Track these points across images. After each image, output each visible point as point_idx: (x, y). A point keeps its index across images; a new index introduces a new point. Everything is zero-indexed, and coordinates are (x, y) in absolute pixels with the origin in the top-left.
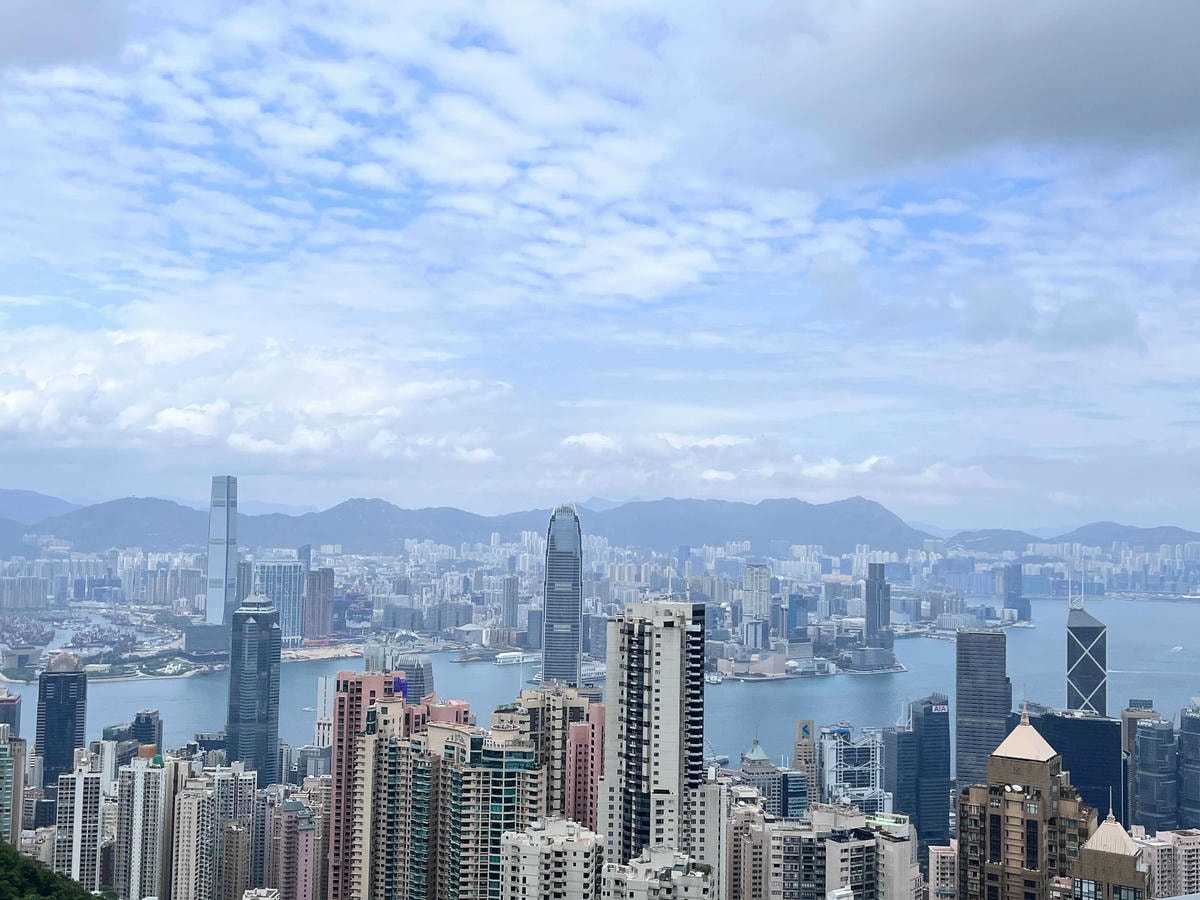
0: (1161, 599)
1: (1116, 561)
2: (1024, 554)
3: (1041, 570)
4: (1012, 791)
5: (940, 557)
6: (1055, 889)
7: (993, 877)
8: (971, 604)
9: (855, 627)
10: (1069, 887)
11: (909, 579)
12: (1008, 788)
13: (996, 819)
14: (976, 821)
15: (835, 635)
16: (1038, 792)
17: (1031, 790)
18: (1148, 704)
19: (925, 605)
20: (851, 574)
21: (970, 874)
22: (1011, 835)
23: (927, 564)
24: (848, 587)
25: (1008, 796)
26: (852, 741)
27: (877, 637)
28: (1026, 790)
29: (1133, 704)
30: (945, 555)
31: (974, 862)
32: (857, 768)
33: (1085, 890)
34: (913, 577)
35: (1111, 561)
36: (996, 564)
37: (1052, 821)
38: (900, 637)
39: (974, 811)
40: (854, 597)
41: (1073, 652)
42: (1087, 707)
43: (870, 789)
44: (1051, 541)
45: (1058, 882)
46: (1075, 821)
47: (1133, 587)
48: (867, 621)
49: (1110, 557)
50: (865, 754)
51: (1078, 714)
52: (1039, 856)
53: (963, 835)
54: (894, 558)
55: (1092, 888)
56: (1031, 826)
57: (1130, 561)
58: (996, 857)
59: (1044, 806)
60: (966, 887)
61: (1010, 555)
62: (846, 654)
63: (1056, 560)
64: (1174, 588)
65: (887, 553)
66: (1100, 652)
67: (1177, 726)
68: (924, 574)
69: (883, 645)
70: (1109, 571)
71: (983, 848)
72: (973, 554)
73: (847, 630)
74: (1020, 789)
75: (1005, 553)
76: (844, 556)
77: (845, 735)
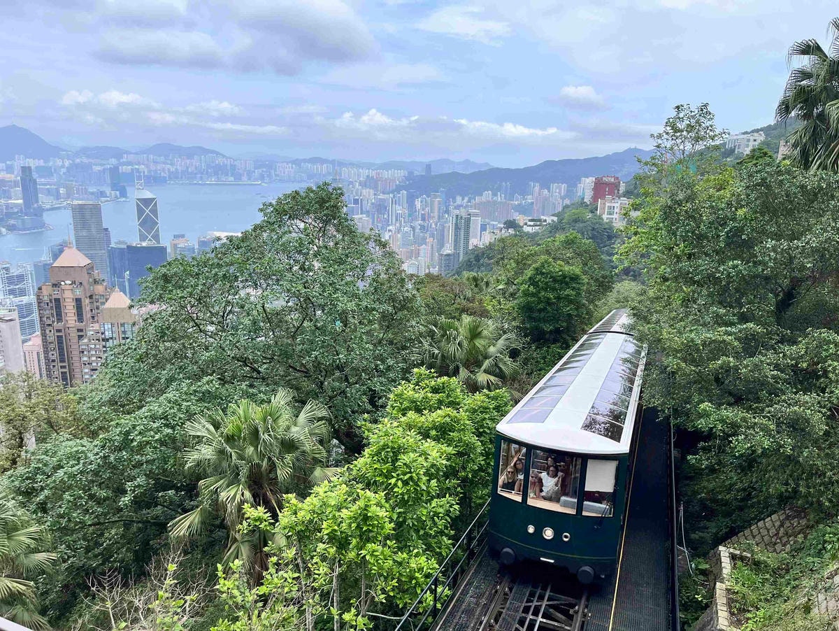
0: (196, 184)
1: (172, 164)
2: (121, 161)
3: (132, 169)
4: (65, 284)
5: (71, 162)
6: (90, 331)
7: (59, 331)
8: (91, 190)
9: (17, 205)
10: (98, 328)
11: (53, 176)
12: (63, 283)
13: (57, 301)
14: (47, 303)
15: (5, 211)
16: (81, 283)
17: (77, 282)
18: (183, 236)
19: (62, 191)
20: (13, 174)
21: (47, 332)
22: (67, 307)
23: (63, 166)
24: (11, 181)
25: (63, 287)
26: (11, 271)
27: (32, 210)
28: (74, 283)
29: (175, 237)
30: (73, 161)
31: (49, 325)
32: (17, 287)
33: (106, 328)
34: (55, 175)
35: (170, 165)
36: (106, 166)
37: (91, 297)
38: (48, 210)
39: (46, 298)
40: (16, 187)
41: (140, 212)
42: (150, 240)
43: (27, 297)
44: (136, 154)
45: (92, 327)
46: (103, 295)
47: (182, 178)
48: (24, 202)
49: (169, 162)
50: (21, 278)
51: (144, 244)
52: (84, 316)
53: (41, 312)
54: (41, 163)
55: (110, 326)
56: (78, 301)
57: (179, 164)
58: (59, 320)
59: (85, 290)
60: (46, 339)
61: (113, 161)
62: (12, 222)
63: (139, 164)
64: (201, 178)
65: (37, 160)
66: (154, 211)
67: (196, 247)
68: (61, 173)
69: (36, 215)
70: (169, 169)
71: (53, 317)
72: (91, 160)
73: (12, 208)
74: (70, 283)
75: (110, 160)
76: (8, 162)
77: (7, 269)
